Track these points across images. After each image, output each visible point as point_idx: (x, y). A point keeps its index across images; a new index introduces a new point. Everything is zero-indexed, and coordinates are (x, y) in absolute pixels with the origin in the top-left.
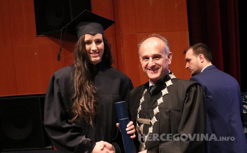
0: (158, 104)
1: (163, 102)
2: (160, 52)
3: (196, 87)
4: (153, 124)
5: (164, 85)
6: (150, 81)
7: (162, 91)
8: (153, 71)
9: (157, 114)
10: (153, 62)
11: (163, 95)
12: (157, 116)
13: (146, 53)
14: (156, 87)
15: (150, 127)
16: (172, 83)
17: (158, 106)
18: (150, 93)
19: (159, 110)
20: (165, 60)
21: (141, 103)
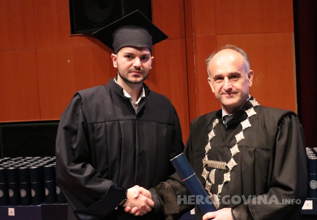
0: (236, 140)
1: (244, 138)
2: (239, 70)
3: (290, 118)
4: (230, 169)
5: (244, 115)
7: (241, 123)
8: (229, 94)
9: (236, 154)
10: (230, 83)
11: (244, 128)
12: (236, 157)
13: (219, 72)
14: (232, 117)
15: (226, 173)
16: (255, 111)
17: (237, 144)
18: (224, 125)
19: (239, 149)
20: (245, 81)
21: (210, 139)
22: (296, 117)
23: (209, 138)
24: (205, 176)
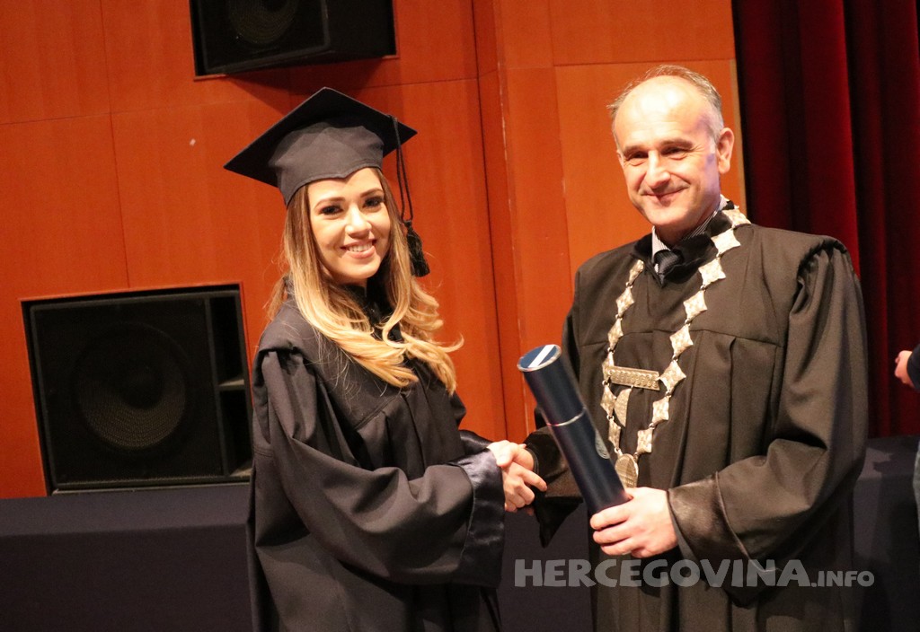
0: (686, 315)
1: (705, 308)
2: (689, 133)
3: (831, 256)
4: (670, 389)
5: (709, 248)
6: (656, 232)
7: (701, 270)
8: (660, 196)
9: (684, 351)
10: (662, 168)
11: (706, 282)
12: (685, 359)
14: (674, 257)
15: (657, 400)
16: (738, 239)
17: (688, 323)
18: (655, 277)
19: (693, 338)
20: (705, 160)
21: (620, 311)
22: (845, 256)
23: (617, 309)
24: (606, 407)
